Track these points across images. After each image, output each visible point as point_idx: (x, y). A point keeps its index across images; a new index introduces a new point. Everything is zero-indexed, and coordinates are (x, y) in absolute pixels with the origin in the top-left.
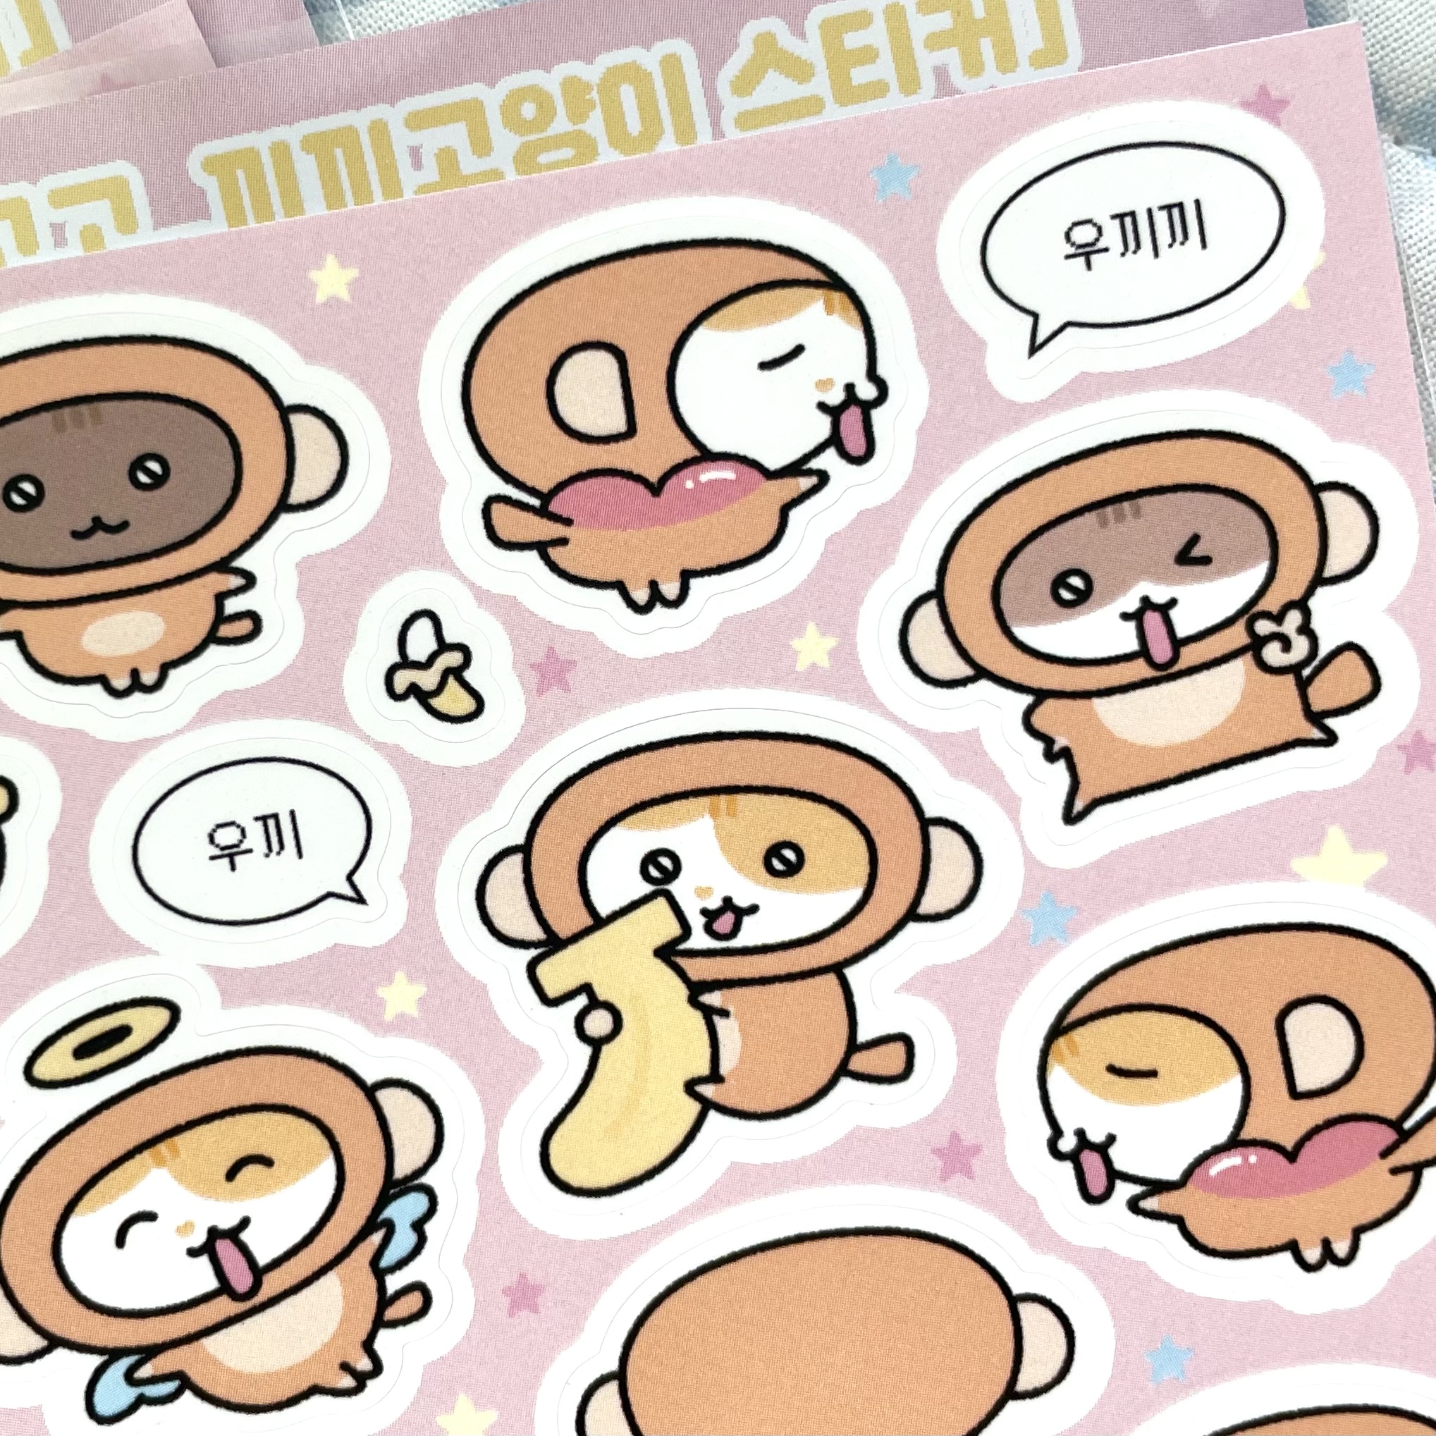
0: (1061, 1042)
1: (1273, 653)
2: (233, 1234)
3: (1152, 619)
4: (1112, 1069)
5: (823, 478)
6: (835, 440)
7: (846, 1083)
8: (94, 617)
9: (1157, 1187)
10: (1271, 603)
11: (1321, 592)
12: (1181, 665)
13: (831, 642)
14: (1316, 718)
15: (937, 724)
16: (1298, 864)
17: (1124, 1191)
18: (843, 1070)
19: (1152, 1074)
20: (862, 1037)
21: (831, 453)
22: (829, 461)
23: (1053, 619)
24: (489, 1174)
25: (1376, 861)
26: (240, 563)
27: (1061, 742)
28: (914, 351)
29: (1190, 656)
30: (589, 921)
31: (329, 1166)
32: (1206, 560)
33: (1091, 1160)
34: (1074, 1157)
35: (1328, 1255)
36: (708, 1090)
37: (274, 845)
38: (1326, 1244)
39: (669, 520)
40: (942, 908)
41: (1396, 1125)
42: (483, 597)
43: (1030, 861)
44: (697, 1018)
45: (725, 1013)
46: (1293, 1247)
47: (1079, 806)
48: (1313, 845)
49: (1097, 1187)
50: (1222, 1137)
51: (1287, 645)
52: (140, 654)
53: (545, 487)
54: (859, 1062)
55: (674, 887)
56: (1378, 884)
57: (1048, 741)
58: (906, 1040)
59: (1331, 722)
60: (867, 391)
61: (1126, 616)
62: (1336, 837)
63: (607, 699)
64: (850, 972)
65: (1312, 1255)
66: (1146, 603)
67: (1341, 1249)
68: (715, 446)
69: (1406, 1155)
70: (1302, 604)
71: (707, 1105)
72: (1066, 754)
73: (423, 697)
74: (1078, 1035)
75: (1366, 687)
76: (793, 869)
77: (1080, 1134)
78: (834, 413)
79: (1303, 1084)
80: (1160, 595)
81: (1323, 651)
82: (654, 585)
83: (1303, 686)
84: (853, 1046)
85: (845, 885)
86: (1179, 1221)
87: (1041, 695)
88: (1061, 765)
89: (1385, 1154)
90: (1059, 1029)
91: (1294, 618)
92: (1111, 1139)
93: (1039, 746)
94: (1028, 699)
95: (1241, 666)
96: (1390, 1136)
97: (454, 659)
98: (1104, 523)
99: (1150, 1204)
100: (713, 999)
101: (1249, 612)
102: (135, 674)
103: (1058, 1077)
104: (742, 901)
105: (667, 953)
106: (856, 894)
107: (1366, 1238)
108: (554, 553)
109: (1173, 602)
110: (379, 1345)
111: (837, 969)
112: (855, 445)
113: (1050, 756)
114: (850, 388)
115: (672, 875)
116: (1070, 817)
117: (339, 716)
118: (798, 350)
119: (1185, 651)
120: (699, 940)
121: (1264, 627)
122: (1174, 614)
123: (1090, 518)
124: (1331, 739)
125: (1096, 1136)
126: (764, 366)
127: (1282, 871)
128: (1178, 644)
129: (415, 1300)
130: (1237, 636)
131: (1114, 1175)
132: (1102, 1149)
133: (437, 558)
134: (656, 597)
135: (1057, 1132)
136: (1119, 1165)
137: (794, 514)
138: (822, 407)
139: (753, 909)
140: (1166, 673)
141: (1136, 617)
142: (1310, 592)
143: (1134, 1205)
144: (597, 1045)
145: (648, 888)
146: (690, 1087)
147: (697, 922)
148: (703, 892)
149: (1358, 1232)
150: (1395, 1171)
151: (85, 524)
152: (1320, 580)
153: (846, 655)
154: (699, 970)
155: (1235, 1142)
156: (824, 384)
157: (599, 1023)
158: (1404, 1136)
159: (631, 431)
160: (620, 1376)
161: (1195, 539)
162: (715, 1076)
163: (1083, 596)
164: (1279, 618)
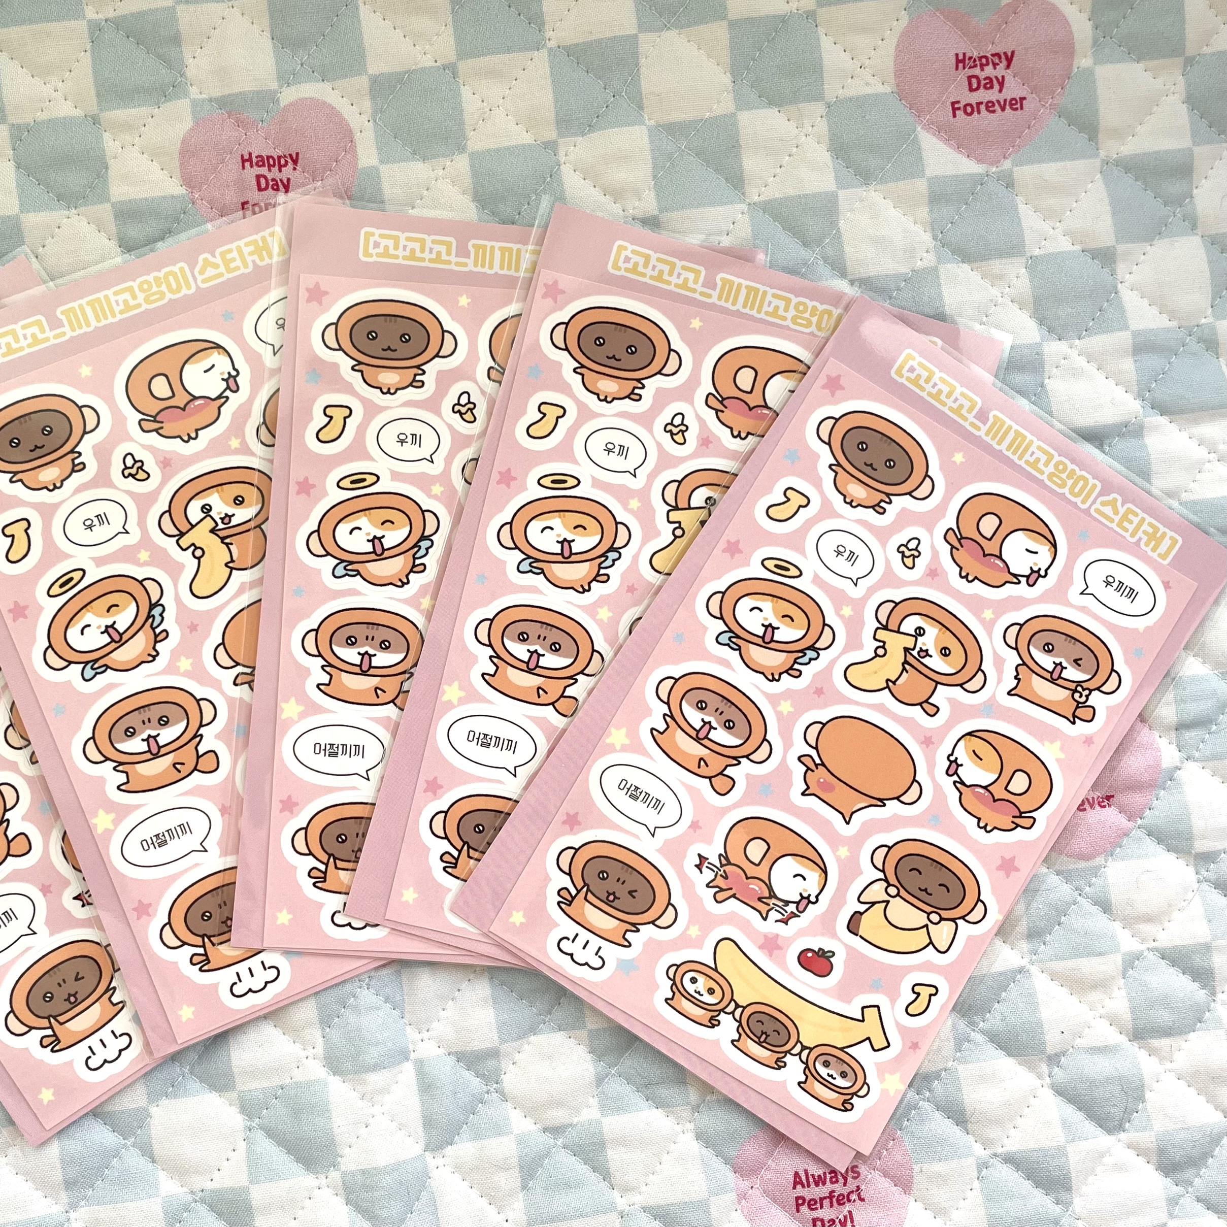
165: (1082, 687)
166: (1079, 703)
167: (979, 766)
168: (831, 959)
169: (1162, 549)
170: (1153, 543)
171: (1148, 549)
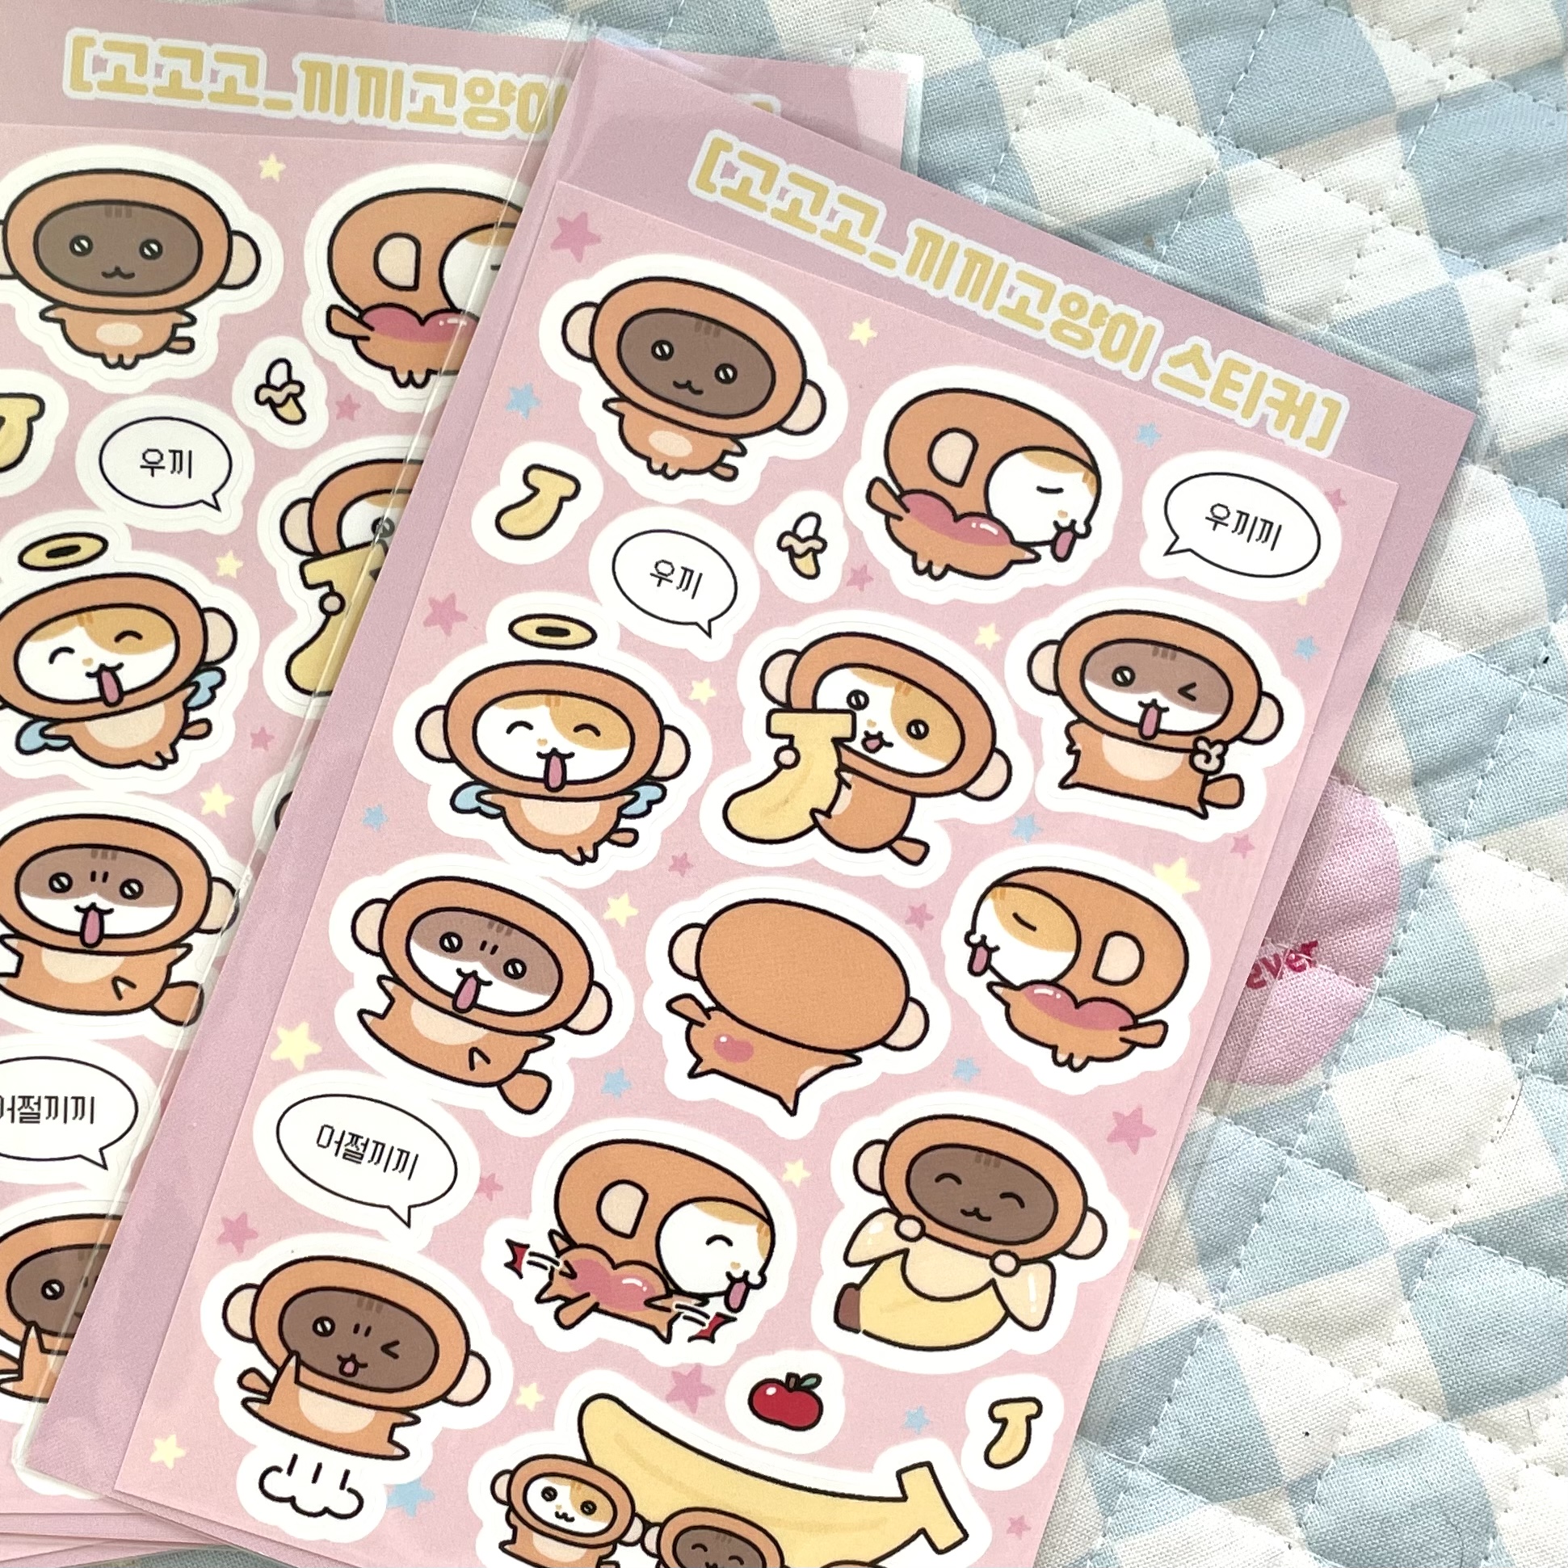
0: (998, 890)
1: (1199, 760)
2: (563, 757)
3: (1153, 712)
4: (1016, 916)
5: (1038, 558)
6: (1052, 543)
7: (887, 851)
8: (660, 429)
9: (1005, 983)
10: (1212, 735)
11: (1238, 743)
12: (1154, 741)
13: (997, 638)
14: (1203, 802)
15: (1025, 706)
16: (1158, 868)
17: (989, 976)
18: (888, 845)
19: (1034, 929)
20: (907, 834)
21: (1048, 548)
22: (1045, 551)
23: (1109, 687)
24: (696, 799)
25: (1194, 886)
26: (744, 441)
27: (1078, 747)
28: (1113, 521)
29: (1161, 739)
30: (810, 706)
31: (625, 751)
32: (1193, 698)
33: (982, 953)
34: (974, 947)
35: (1069, 1062)
36: (820, 818)
37: (683, 585)
38: (1071, 1056)
39: (955, 536)
40: (979, 794)
41: (1135, 1018)
42: (848, 525)
43: (1032, 797)
44: (836, 780)
45: (849, 786)
46: (1054, 1049)
47: (1070, 782)
48: (1168, 862)
49: (977, 968)
50: (1049, 977)
51: (1208, 760)
52: (673, 458)
53: (906, 487)
54: (898, 845)
55: (859, 713)
56: (1189, 898)
57: (1072, 742)
58: (927, 847)
59: (1209, 808)
60: (1080, 528)
61: (1141, 704)
62: (1181, 865)
63: (879, 606)
64: (919, 800)
65: (1062, 1058)
66: (1154, 703)
67: (1077, 1062)
68: (996, 514)
69: (1131, 1035)
70: (1226, 745)
71: (816, 824)
72: (1077, 754)
73: (793, 555)
74: (1008, 889)
75: (1234, 800)
76: (919, 736)
77: (984, 938)
78: (1060, 530)
79: (1101, 974)
80: (1163, 702)
81: (1224, 772)
82: (930, 563)
83: (1206, 783)
84: (900, 836)
85: (939, 758)
86: (1007, 1006)
87: (1081, 719)
88: (1072, 757)
89: (1122, 1029)
90: (1001, 882)
91: (1218, 749)
92: (997, 948)
93: (1067, 743)
94: (1075, 718)
95: (1181, 756)
96: (1130, 1022)
97: (818, 545)
98: (1155, 653)
99: (998, 990)
100: (847, 776)
101: (1199, 734)
102: (665, 466)
103: (988, 904)
104: (887, 738)
105: (838, 742)
106: (943, 765)
107: (1091, 1064)
108: (892, 521)
109: (1167, 710)
110: (601, 849)
111: (914, 796)
112: (1061, 551)
113: (1070, 751)
114: (1073, 522)
115: (862, 707)
116: (1063, 785)
117: (748, 541)
118: (1060, 491)
119: (1160, 736)
120: (856, 745)
121: (1202, 745)
122: (1164, 715)
123: (1150, 647)
124: (1204, 816)
125: (991, 943)
126: (1040, 489)
127: (1147, 866)
128: (1158, 730)
129: (629, 837)
130: (1187, 743)
131: (988, 966)
132: (991, 951)
133: (836, 491)
134: (928, 570)
135: (973, 931)
136: (994, 963)
137: (1015, 567)
138: (1056, 524)
139: (890, 745)
140: (1145, 741)
141: (1146, 707)
142: (1233, 740)
143: (990, 986)
144: (781, 766)
145: (846, 707)
146: (813, 812)
147: (860, 736)
148: (871, 723)
149: (1090, 1059)
150: (1123, 1040)
151: (682, 381)
152: (1240, 737)
153: (1001, 649)
154: (849, 759)
155: (1053, 983)
156: (1063, 514)
157: (787, 757)
158: (1136, 1026)
159: (961, 484)
160: (705, 928)
161: (1193, 685)
162: (827, 814)
163: (1126, 683)
164: (1212, 745)
165: (1207, 740)
166: (1206, 773)
167: (1034, 943)
168: (817, 1391)
169: (1313, 428)
170: (1292, 419)
171: (1284, 434)
